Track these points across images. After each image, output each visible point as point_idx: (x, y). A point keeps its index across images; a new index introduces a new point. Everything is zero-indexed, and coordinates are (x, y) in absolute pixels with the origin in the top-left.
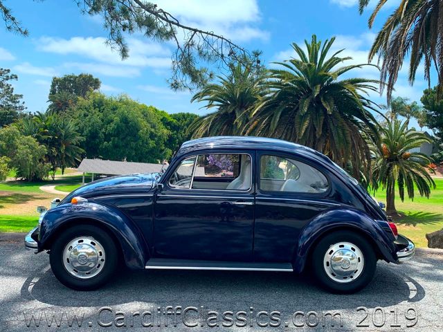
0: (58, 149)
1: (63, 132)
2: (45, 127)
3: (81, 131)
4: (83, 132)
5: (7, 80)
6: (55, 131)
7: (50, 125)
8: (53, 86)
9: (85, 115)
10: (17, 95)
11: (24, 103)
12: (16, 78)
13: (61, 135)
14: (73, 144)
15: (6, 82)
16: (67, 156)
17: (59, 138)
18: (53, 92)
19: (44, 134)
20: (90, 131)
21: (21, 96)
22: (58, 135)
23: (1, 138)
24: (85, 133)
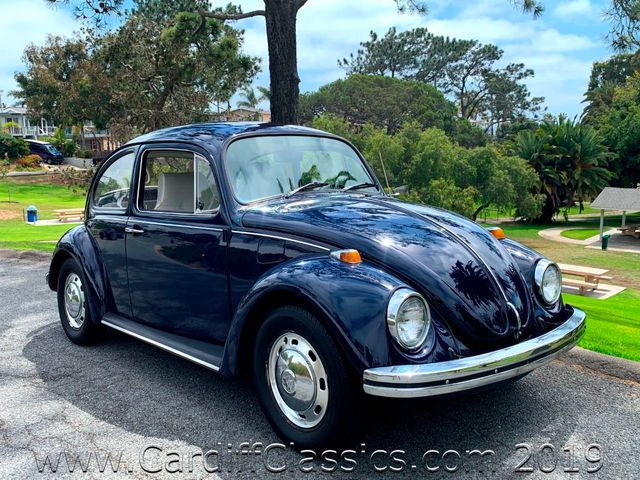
0: (570, 175)
1: (579, 147)
2: (553, 142)
3: (610, 144)
4: (616, 144)
5: (519, 78)
6: (568, 148)
7: (559, 137)
8: (594, 75)
9: (623, 117)
10: (535, 99)
11: (546, 109)
12: (532, 73)
13: (577, 151)
14: (594, 165)
15: (520, 82)
16: (584, 184)
17: (574, 157)
18: (593, 85)
19: (552, 152)
20: (627, 141)
21: (542, 99)
22: (572, 152)
23: (471, 161)
24: (619, 144)
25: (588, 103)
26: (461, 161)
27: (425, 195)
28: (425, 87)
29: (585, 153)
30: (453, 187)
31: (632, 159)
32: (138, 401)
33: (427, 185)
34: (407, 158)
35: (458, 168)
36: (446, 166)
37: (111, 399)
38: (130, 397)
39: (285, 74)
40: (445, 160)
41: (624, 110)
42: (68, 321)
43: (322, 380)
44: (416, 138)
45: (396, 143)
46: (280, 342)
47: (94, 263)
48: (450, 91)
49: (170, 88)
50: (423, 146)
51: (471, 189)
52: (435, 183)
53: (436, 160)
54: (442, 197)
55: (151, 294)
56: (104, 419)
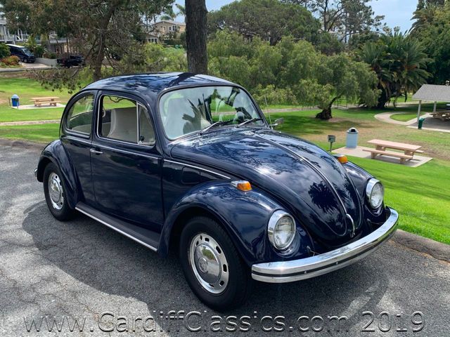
0: (399, 74)
1: (407, 55)
2: (389, 51)
3: (429, 52)
4: (433, 52)
6: (399, 55)
7: (393, 47)
9: (440, 32)
11: (385, 24)
13: (405, 58)
14: (417, 67)
15: (367, 4)
16: (409, 81)
17: (402, 62)
18: (420, 6)
19: (387, 58)
20: (442, 50)
21: (382, 17)
22: (402, 58)
23: (329, 65)
24: (435, 53)
25: (416, 20)
26: (323, 65)
27: (296, 90)
28: (298, 8)
29: (410, 59)
30: (316, 85)
31: (444, 63)
32: (103, 266)
33: (298, 83)
34: (284, 62)
35: (320, 70)
36: (312, 69)
37: (85, 265)
38: (97, 262)
39: (197, 6)
40: (311, 65)
41: (440, 27)
42: (52, 205)
43: (225, 266)
44: (290, 48)
45: (276, 52)
46: (197, 238)
47: (68, 167)
48: (316, 10)
49: (112, 12)
50: (296, 54)
51: (329, 86)
52: (304, 81)
53: (304, 64)
54: (308, 92)
55: (106, 185)
56: (82, 280)
